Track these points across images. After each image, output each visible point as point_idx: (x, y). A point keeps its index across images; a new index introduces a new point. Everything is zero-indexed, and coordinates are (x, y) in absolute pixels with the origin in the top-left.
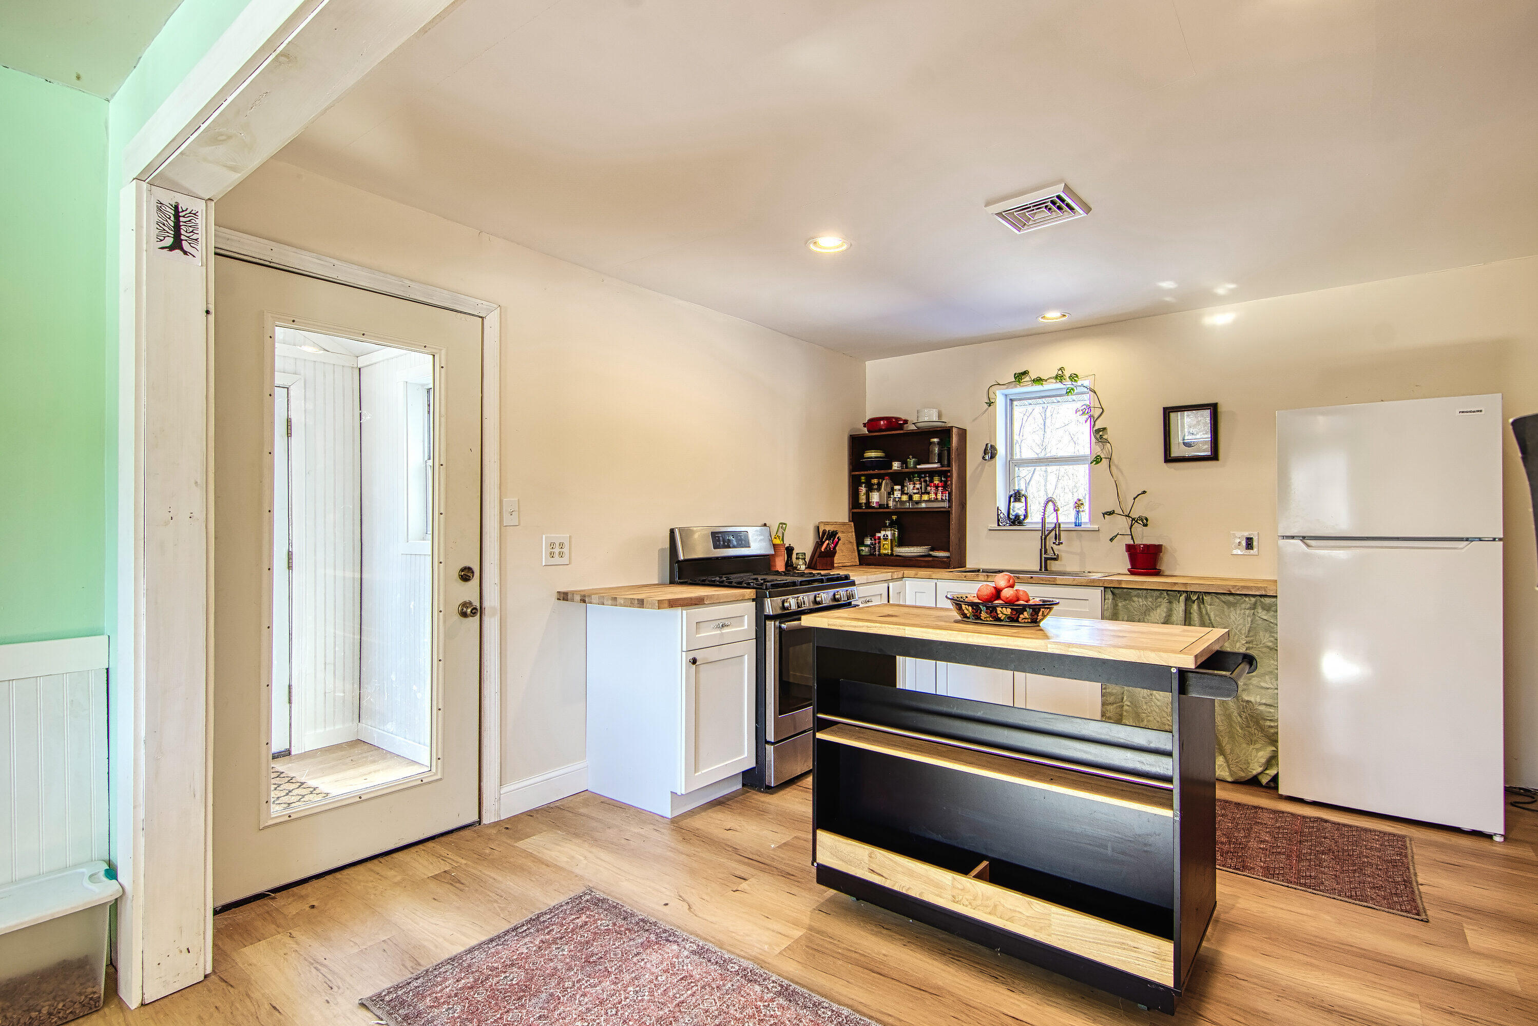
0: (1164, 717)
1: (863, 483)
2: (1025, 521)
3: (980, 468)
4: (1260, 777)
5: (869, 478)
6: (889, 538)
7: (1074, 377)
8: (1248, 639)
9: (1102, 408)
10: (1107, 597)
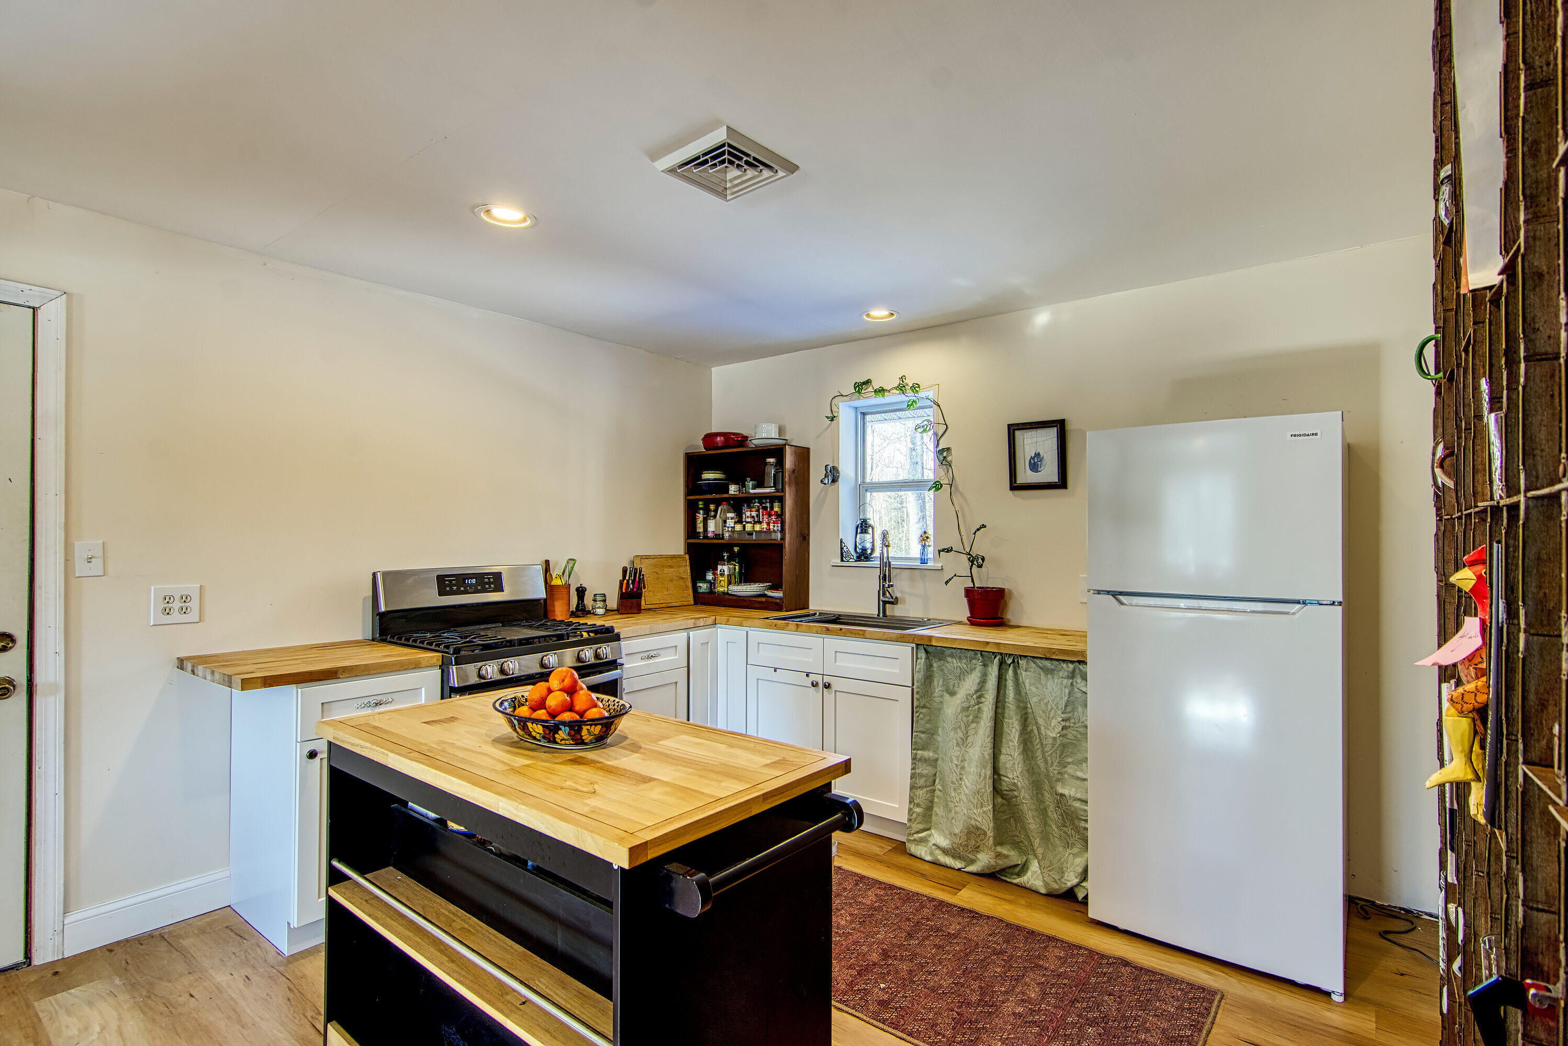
0: (971, 810)
1: (701, 509)
2: (872, 556)
3: (823, 493)
4: (1076, 890)
5: (707, 503)
6: (726, 573)
7: (915, 387)
8: (1064, 716)
9: (946, 424)
10: (919, 656)
